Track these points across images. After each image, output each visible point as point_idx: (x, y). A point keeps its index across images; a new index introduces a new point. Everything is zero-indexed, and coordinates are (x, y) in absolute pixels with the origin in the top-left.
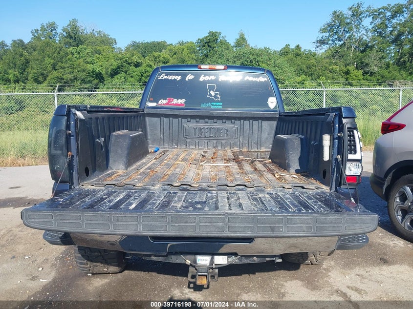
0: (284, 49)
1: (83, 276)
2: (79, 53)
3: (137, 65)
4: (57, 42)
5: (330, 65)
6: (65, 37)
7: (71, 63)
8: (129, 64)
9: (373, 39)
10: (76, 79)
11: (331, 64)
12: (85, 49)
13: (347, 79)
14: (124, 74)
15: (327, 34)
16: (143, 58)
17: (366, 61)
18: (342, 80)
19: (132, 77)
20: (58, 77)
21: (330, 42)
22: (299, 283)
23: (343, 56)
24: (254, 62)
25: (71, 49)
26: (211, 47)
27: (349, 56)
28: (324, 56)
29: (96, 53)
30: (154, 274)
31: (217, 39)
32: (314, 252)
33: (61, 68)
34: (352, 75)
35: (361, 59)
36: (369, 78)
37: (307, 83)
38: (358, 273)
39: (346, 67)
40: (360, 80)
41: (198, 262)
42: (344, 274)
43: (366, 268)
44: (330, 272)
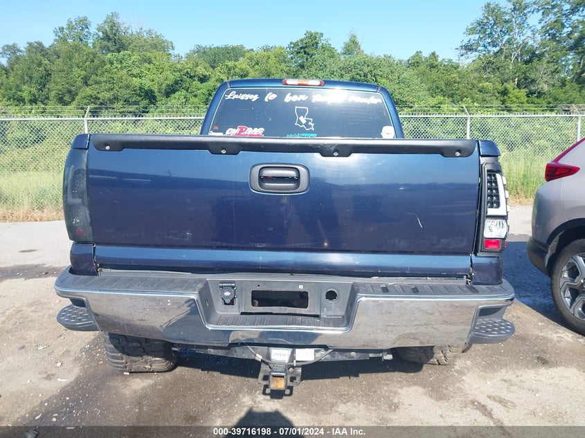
0: (413, 58)
1: (117, 375)
2: (121, 62)
3: (203, 79)
4: (90, 45)
5: (479, 81)
6: (101, 39)
7: (109, 75)
8: (191, 77)
9: (543, 45)
10: (116, 99)
11: (480, 79)
12: (130, 56)
13: (503, 102)
14: (184, 92)
15: (477, 37)
16: (211, 69)
17: (532, 76)
18: (497, 103)
19: (195, 96)
20: (91, 96)
21: (480, 48)
22: (420, 390)
23: (498, 69)
24: (369, 76)
25: (109, 55)
26: (308, 54)
27: (508, 68)
28: (471, 67)
29: (145, 62)
30: (216, 374)
31: (317, 43)
32: (441, 347)
33: (96, 83)
34: (511, 96)
35: (524, 73)
36: (536, 100)
37: (444, 107)
38: (505, 378)
39: (503, 84)
40: (522, 103)
41: (272, 357)
42: (485, 379)
43: (516, 371)
44: (464, 375)
